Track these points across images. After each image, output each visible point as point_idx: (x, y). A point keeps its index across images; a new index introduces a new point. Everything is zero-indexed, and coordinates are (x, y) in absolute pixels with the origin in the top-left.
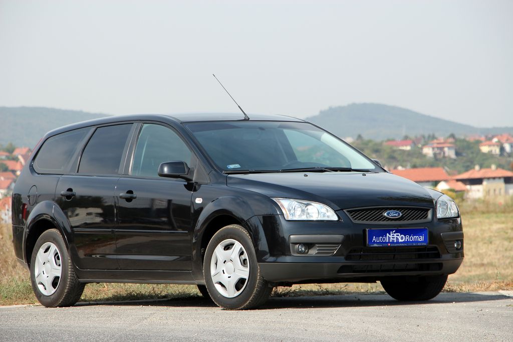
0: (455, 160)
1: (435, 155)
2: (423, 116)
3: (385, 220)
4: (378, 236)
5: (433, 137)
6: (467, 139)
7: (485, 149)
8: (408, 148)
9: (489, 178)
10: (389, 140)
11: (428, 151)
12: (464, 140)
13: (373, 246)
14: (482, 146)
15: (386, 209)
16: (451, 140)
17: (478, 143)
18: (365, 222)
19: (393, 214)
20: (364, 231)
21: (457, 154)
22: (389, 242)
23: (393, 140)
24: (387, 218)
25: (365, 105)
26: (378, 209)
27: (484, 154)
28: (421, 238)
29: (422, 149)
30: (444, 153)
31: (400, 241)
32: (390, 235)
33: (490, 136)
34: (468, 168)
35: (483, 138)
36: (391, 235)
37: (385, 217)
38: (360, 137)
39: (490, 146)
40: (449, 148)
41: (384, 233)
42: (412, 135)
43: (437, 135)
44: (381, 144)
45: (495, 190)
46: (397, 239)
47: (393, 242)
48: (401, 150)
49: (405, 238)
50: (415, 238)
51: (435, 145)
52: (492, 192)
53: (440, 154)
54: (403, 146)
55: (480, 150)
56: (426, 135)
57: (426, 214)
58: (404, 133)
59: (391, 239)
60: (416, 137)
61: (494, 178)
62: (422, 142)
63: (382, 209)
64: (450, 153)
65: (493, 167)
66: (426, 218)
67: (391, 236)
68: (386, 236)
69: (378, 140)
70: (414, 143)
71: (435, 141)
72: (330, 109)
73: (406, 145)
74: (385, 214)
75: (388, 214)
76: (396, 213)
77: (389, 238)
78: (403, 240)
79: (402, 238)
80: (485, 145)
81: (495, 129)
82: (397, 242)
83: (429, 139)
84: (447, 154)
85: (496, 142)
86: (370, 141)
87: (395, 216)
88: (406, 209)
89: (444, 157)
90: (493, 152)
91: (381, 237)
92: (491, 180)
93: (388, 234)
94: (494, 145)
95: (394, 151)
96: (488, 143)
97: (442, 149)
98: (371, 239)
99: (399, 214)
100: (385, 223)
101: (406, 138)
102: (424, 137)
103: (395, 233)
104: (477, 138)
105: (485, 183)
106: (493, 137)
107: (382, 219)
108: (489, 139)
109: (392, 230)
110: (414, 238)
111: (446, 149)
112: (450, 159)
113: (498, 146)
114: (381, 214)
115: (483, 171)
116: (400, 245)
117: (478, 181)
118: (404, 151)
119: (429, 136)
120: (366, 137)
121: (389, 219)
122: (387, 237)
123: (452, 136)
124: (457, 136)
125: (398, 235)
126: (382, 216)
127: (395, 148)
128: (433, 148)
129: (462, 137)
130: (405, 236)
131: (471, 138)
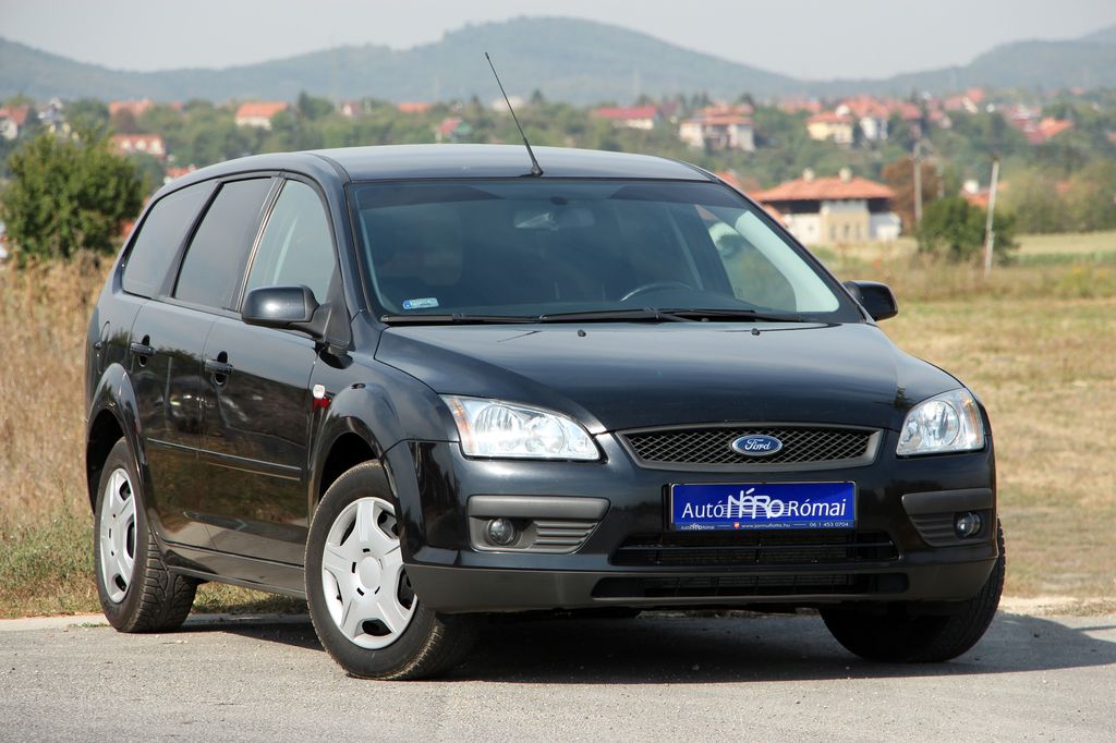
3: (732, 460)
4: (699, 501)
13: (686, 528)
15: (740, 431)
18: (673, 466)
19: (756, 444)
20: (666, 487)
22: (734, 519)
24: (738, 455)
26: (715, 431)
28: (839, 509)
31: (770, 514)
32: (738, 499)
36: (742, 498)
37: (731, 453)
41: (719, 494)
46: (760, 510)
47: (747, 518)
49: (786, 508)
50: (818, 508)
57: (863, 444)
59: (742, 510)
63: (727, 431)
66: (859, 454)
67: (741, 503)
68: (725, 502)
74: (735, 445)
75: (741, 445)
76: (765, 442)
77: (735, 508)
78: (779, 514)
79: (776, 508)
82: (762, 518)
87: (762, 450)
88: (790, 430)
91: (709, 506)
93: (731, 498)
98: (680, 509)
99: (774, 445)
100: (732, 467)
103: (752, 494)
107: (725, 456)
109: (746, 488)
110: (812, 508)
114: (723, 443)
116: (771, 525)
121: (745, 458)
122: (729, 505)
125: (764, 501)
126: (725, 450)
130: (785, 501)
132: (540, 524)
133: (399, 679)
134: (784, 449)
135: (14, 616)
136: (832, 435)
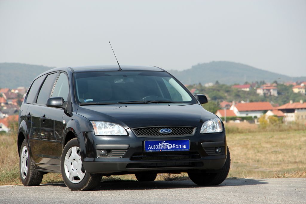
0: (277, 97)
1: (265, 94)
2: (257, 70)
3: (159, 135)
4: (152, 144)
5: (263, 83)
6: (285, 84)
7: (296, 90)
8: (248, 89)
9: (298, 109)
10: (235, 85)
11: (260, 92)
12: (283, 85)
13: (148, 151)
14: (294, 88)
15: (162, 128)
16: (275, 85)
17: (292, 86)
18: (145, 136)
19: (165, 131)
20: (144, 141)
21: (279, 93)
22: (160, 149)
23: (238, 85)
24: (161, 134)
25: (220, 63)
26: (155, 128)
27: (296, 94)
28: (185, 146)
29: (256, 90)
30: (270, 93)
31: (169, 148)
32: (161, 144)
33: (299, 82)
34: (285, 102)
35: (295, 84)
36: (162, 144)
37: (160, 133)
38: (217, 82)
39: (299, 88)
40: (274, 89)
41: (157, 143)
42: (250, 82)
43: (266, 81)
44: (230, 87)
45: (302, 116)
46: (166, 147)
47: (163, 149)
48: (243, 91)
49: (172, 146)
50: (180, 146)
51: (265, 88)
52: (300, 117)
53: (268, 93)
54: (244, 88)
55: (293, 91)
56: (259, 82)
57: (192, 131)
58: (245, 80)
59: (162, 147)
60: (253, 83)
61: (302, 109)
62: (256, 86)
63: (158, 128)
64: (274, 93)
65: (301, 102)
66: (191, 133)
67: (162, 145)
68: (158, 145)
69: (229, 84)
70: (252, 86)
71: (265, 85)
72: (199, 65)
73: (246, 88)
74: (160, 131)
75: (162, 131)
76: (167, 130)
77: (161, 146)
78: (171, 148)
79: (170, 146)
80: (296, 88)
81: (302, 77)
82: (167, 149)
83: (261, 84)
84: (272, 94)
85: (303, 86)
86: (223, 85)
87: (167, 132)
88: (174, 127)
89: (270, 95)
90: (301, 92)
91: (154, 146)
92: (300, 110)
93: (159, 144)
94: (302, 88)
95: (239, 91)
96: (298, 86)
97: (269, 90)
98: (147, 147)
99: (170, 131)
100: (159, 136)
101: (246, 83)
102: (257, 83)
103: (164, 143)
104: (291, 84)
105: (296, 112)
106: (301, 83)
107: (158, 134)
108: (298, 84)
109: (163, 141)
110: (179, 146)
111: (272, 90)
112: (274, 96)
113: (304, 88)
114: (157, 131)
115: (295, 104)
116: (169, 150)
117: (292, 111)
118: (245, 92)
119: (261, 82)
120: (221, 82)
121: (163, 134)
122: (159, 145)
123: (276, 82)
124: (279, 82)
125: (167, 144)
126: (158, 132)
127: (239, 90)
128: (263, 90)
129: (282, 83)
130: (172, 144)
131: (287, 84)
132: (113, 151)
133: (82, 191)
134: (172, 132)
135: (3, 185)
136: (184, 129)
